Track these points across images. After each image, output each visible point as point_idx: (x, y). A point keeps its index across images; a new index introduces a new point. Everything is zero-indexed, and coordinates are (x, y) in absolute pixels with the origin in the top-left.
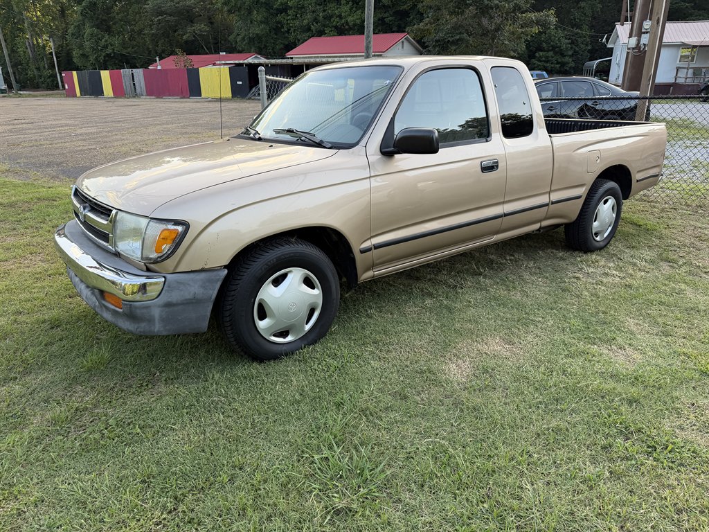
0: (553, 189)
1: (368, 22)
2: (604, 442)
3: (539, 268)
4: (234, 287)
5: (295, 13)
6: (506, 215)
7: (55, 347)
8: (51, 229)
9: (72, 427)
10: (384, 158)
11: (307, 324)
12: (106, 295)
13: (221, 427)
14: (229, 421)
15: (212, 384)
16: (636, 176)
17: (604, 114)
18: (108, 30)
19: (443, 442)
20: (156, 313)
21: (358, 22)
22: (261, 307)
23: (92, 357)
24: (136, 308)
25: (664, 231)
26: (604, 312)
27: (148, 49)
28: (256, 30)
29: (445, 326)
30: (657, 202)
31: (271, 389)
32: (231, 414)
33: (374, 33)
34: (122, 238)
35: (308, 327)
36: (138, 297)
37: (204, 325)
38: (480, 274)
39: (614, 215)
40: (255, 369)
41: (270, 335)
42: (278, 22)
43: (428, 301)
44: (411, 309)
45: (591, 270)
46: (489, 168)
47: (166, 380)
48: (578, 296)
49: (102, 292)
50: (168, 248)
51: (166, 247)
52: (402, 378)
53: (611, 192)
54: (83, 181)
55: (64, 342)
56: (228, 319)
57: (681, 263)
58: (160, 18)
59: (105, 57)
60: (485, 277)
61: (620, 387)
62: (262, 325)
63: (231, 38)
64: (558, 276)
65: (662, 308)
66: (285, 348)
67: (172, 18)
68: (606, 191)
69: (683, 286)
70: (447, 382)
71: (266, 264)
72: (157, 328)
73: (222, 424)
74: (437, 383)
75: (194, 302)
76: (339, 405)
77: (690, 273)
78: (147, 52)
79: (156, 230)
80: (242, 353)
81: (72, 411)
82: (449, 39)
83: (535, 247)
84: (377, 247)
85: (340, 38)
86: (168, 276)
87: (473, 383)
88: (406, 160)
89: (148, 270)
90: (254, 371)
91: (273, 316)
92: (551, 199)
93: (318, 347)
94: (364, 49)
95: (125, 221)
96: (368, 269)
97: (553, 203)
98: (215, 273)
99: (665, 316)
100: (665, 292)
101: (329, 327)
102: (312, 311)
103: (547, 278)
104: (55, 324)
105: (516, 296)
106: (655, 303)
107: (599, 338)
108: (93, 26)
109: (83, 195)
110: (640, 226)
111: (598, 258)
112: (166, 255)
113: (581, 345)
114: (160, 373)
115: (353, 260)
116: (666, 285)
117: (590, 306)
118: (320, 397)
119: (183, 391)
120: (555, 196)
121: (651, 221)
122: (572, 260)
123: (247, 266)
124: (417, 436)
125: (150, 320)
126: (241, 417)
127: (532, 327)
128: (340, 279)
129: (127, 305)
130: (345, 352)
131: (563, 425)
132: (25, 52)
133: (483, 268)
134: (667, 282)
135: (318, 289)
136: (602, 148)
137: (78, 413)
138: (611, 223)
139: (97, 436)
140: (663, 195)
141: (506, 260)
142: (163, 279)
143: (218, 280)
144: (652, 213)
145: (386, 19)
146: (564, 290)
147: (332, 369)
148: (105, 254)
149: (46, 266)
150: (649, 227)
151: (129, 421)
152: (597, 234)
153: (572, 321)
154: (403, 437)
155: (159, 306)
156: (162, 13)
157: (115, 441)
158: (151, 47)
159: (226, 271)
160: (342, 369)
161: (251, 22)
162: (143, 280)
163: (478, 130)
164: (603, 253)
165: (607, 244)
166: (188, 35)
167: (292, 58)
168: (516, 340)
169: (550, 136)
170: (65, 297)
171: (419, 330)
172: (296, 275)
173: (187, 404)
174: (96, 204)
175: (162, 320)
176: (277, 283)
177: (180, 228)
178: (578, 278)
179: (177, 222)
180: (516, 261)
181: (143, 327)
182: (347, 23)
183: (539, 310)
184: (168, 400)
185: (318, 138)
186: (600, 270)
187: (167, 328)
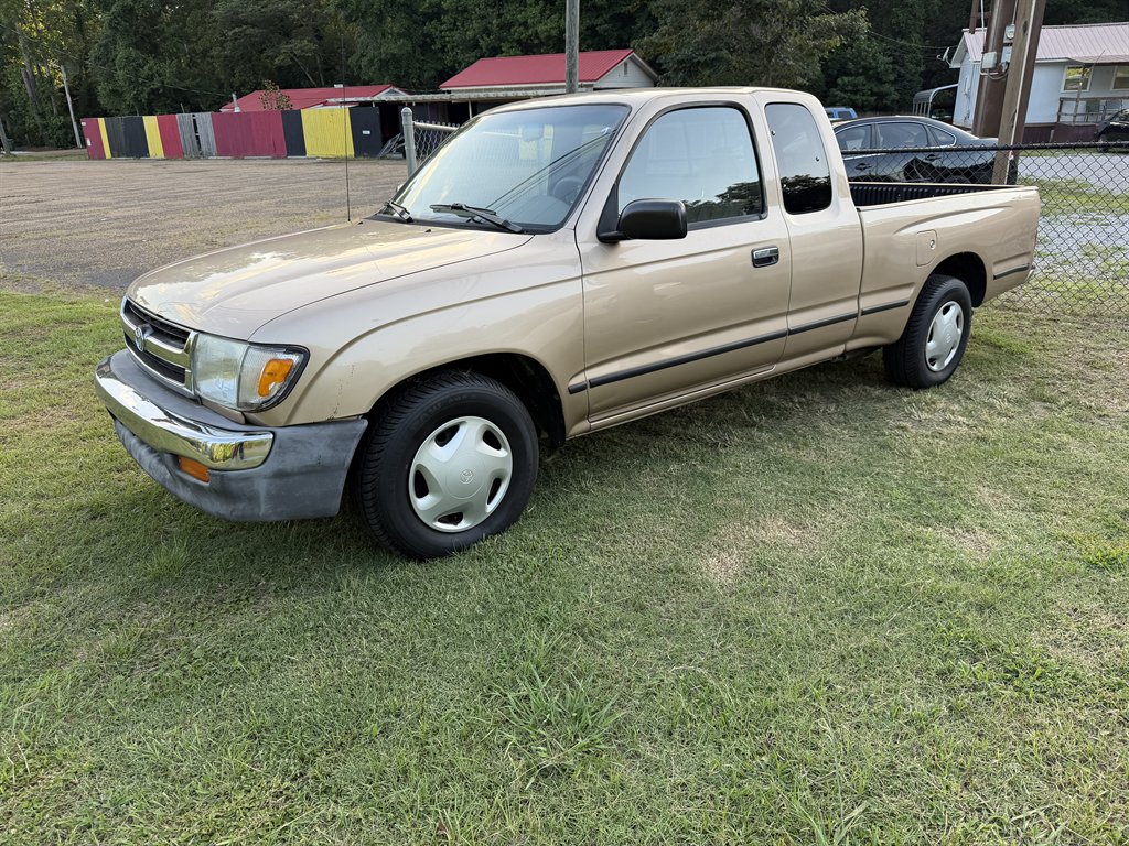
0: (863, 291)
1: (571, 33)
2: (940, 666)
3: (844, 415)
4: (378, 448)
5: (452, 20)
6: (791, 332)
7: (100, 547)
8: (81, 368)
9: (137, 662)
10: (603, 247)
11: (489, 503)
12: (183, 462)
13: (364, 656)
14: (377, 648)
15: (348, 595)
16: (993, 270)
17: (944, 174)
18: (154, 50)
19: (699, 670)
20: (261, 487)
21: (554, 33)
22: (420, 477)
23: (159, 560)
24: (230, 479)
25: (1037, 355)
26: (944, 479)
27: (218, 80)
28: (392, 47)
29: (700, 503)
30: (1027, 310)
31: (438, 600)
32: (379, 637)
33: (580, 51)
34: (206, 375)
35: (490, 508)
36: (232, 463)
37: (335, 504)
38: (753, 426)
39: (960, 331)
40: (412, 571)
41: (435, 520)
42: (426, 36)
43: (674, 467)
44: (647, 480)
45: (924, 416)
46: (765, 260)
47: (276, 591)
48: (904, 456)
49: (176, 457)
50: (277, 388)
51: (274, 388)
52: (636, 581)
53: (954, 295)
54: (136, 289)
55: (115, 539)
56: (370, 496)
57: (1062, 402)
59: (149, 94)
60: (761, 429)
61: (965, 587)
62: (422, 504)
63: (352, 60)
64: (874, 426)
65: (1032, 470)
66: (456, 539)
67: (257, 30)
68: (947, 294)
69: (1065, 438)
70: (705, 584)
71: (427, 412)
72: (264, 510)
73: (366, 652)
74: (690, 586)
75: (319, 470)
76: (542, 621)
77: (1077, 418)
78: (217, 86)
79: (258, 361)
80: (392, 548)
81: (136, 639)
82: (700, 58)
83: (838, 382)
84: (594, 384)
85: (525, 58)
86: (279, 431)
87: (744, 585)
88: (637, 250)
89: (248, 422)
90: (411, 575)
91: (438, 491)
92: (861, 307)
93: (508, 538)
94: (565, 77)
95: (211, 349)
96: (581, 418)
97: (864, 313)
98: (349, 425)
99: (1037, 482)
100: (1037, 447)
101: (523, 507)
102: (497, 484)
103: (856, 429)
104: (97, 512)
105: (809, 456)
106: (1021, 463)
107: (937, 517)
108: (129, 45)
109: (140, 311)
110: (1000, 347)
111: (936, 397)
112: (274, 399)
113: (908, 528)
114: (267, 581)
115: (558, 404)
116: (1039, 436)
117: (922, 469)
118: (512, 610)
119: (301, 606)
120: (868, 303)
121: (1017, 339)
122: (895, 402)
123: (397, 415)
124: (660, 663)
125: (253, 498)
126: (395, 641)
127: (833, 503)
128: (539, 435)
129: (216, 475)
130: (549, 543)
131: (880, 643)
132: (19, 88)
133: (758, 415)
134: (1040, 432)
135: (505, 448)
136: (941, 227)
137: (145, 641)
138: (955, 342)
139: (177, 673)
140: (1036, 300)
141: (793, 402)
142: (271, 436)
144: (1019, 327)
145: (598, 28)
146: (883, 447)
147: (530, 569)
148: (177, 401)
149: (77, 424)
150: (1014, 348)
151: (224, 651)
152: (933, 361)
153: (895, 493)
154: (640, 665)
155: (265, 477)
156: (240, 23)
157: (205, 680)
158: (222, 77)
159: (366, 423)
160: (545, 569)
161: (383, 35)
162: (240, 438)
163: (748, 201)
164: (944, 389)
165: (949, 376)
166: (282, 57)
167: (449, 92)
168: (808, 521)
169: (858, 210)
170: (111, 471)
171: (660, 509)
172: (471, 429)
173: (311, 624)
174: (162, 324)
175: (271, 497)
176: (443, 440)
177: (295, 358)
178: (904, 429)
179: (290, 349)
180: (808, 405)
181: (240, 510)
182: (536, 33)
183: (843, 476)
184: (281, 619)
185: (501, 218)
186: (939, 416)
187: (279, 510)
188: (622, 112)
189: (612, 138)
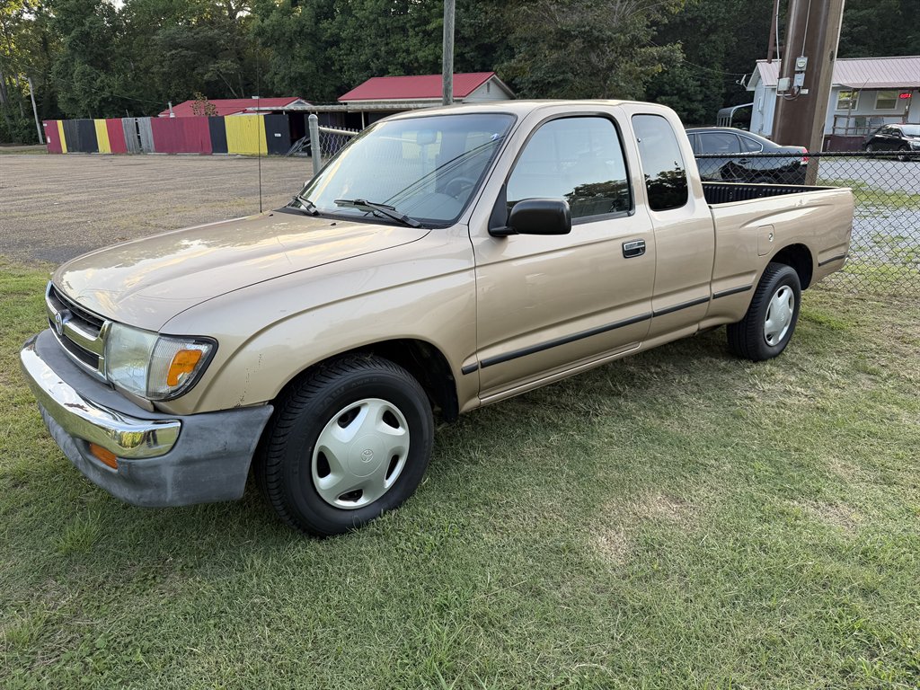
0: (714, 278)
1: (447, 57)
2: (841, 663)
3: (697, 385)
4: (282, 432)
5: (349, 47)
6: (655, 315)
7: (18, 517)
8: (21, 336)
9: (39, 652)
10: (494, 241)
11: (387, 478)
12: (94, 447)
13: (266, 648)
14: (279, 638)
15: (251, 576)
16: (818, 258)
18: (106, 67)
19: (603, 668)
20: (169, 474)
21: (431, 58)
22: (322, 458)
23: (72, 532)
24: (138, 467)
25: (853, 330)
26: (797, 450)
27: (157, 91)
28: (300, 68)
29: (582, 476)
30: (837, 290)
31: (340, 583)
32: (282, 626)
33: (454, 72)
34: (119, 363)
35: (389, 483)
36: (142, 450)
37: (239, 489)
38: (619, 394)
39: (791, 311)
40: (314, 549)
41: (336, 499)
42: (329, 58)
43: (554, 437)
44: (528, 449)
45: (767, 387)
46: (632, 252)
47: (182, 570)
48: (757, 426)
49: (87, 444)
50: (186, 377)
51: (183, 377)
52: (530, 562)
53: (787, 280)
54: (63, 273)
55: (33, 508)
56: (274, 478)
57: (885, 375)
58: (173, 52)
59: (100, 102)
60: (626, 397)
61: (846, 570)
62: (323, 483)
63: (267, 77)
64: (724, 396)
65: (875, 441)
66: (356, 515)
67: (190, 53)
68: (781, 280)
69: (895, 409)
70: (599, 566)
71: (330, 396)
72: (170, 495)
73: (268, 643)
74: (583, 568)
75: (225, 456)
76: (442, 609)
77: (900, 390)
78: (156, 96)
79: (169, 351)
80: (295, 527)
81: (41, 624)
82: (550, 79)
83: (687, 354)
84: (484, 364)
85: (407, 78)
86: (187, 419)
87: (636, 567)
88: (521, 243)
89: (157, 410)
90: (313, 554)
91: (339, 470)
92: (713, 292)
93: (405, 513)
94: (442, 93)
95: (124, 339)
96: (472, 396)
97: (715, 297)
98: (255, 412)
99: (880, 453)
100: (872, 417)
101: (419, 481)
102: (395, 460)
103: (710, 399)
104: (20, 480)
105: (672, 427)
106: (863, 434)
107: (798, 490)
108: (83, 64)
109: (61, 297)
110: (820, 323)
111: (774, 369)
112: (183, 389)
113: (777, 502)
114: (174, 557)
115: (453, 383)
116: (871, 407)
117: (776, 440)
118: (412, 596)
119: (207, 588)
120: (719, 288)
121: (835, 317)
122: (739, 373)
123: (302, 400)
124: (563, 658)
125: (160, 485)
126: (297, 630)
127: (703, 476)
128: (433, 408)
129: (124, 463)
130: (444, 518)
131: (776, 634)
133: (622, 385)
134: (872, 404)
135: (403, 427)
136: (775, 222)
137: (50, 628)
138: (788, 320)
139: (77, 667)
140: (844, 281)
141: (651, 373)
142: (179, 424)
143: (260, 423)
144: (833, 305)
145: (466, 55)
146: (736, 417)
147: (428, 549)
148: (92, 385)
149: (10, 390)
150: (833, 324)
151: (127, 641)
152: (770, 337)
153: (757, 465)
154: (543, 661)
155: (172, 464)
156: (176, 46)
157: (105, 676)
158: (160, 89)
159: (272, 409)
160: (442, 549)
161: (293, 58)
162: (149, 426)
163: (615, 199)
164: (779, 361)
165: (783, 350)
166: (210, 74)
167: (346, 104)
168: (685, 496)
169: (710, 207)
170: (37, 437)
171: (546, 482)
172: (372, 410)
173: (215, 610)
174: (80, 310)
175: (177, 484)
176: (345, 421)
177: (204, 349)
178: (751, 399)
179: (200, 340)
180: (665, 375)
181: (149, 495)
182: (417, 59)
183: (708, 448)
184: (186, 603)
185: (400, 213)
186: (778, 387)
187: (185, 495)
188: (510, 120)
189: (499, 144)
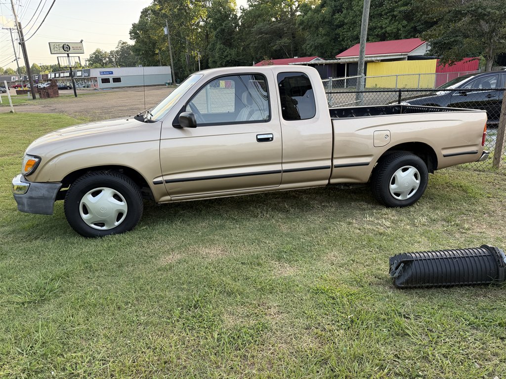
0: (335, 156)
5: (348, 27)
11: (117, 221)
16: (443, 152)
18: (230, 45)
20: (25, 201)
21: (394, 31)
22: (84, 206)
27: (252, 56)
28: (320, 40)
35: (116, 224)
39: (418, 182)
42: (336, 34)
46: (265, 139)
51: (29, 169)
53: (410, 163)
58: (260, 36)
59: (226, 63)
62: (85, 217)
63: (303, 46)
66: (99, 232)
67: (268, 36)
68: (405, 162)
72: (27, 209)
75: (44, 198)
78: (251, 59)
79: (27, 159)
84: (167, 182)
85: (383, 42)
86: (31, 183)
91: (92, 213)
92: (335, 164)
96: (165, 195)
98: (55, 185)
102: (120, 216)
108: (221, 44)
112: (29, 173)
125: (23, 204)
132: (184, 61)
135: (124, 202)
142: (29, 185)
143: (56, 189)
145: (417, 28)
152: (397, 194)
155: (26, 198)
156: (261, 33)
158: (253, 55)
159: (61, 184)
161: (317, 35)
166: (276, 46)
167: (340, 59)
169: (332, 119)
172: (108, 192)
175: (28, 205)
176: (95, 194)
177: (37, 160)
179: (36, 157)
182: (386, 32)
187: (31, 210)
